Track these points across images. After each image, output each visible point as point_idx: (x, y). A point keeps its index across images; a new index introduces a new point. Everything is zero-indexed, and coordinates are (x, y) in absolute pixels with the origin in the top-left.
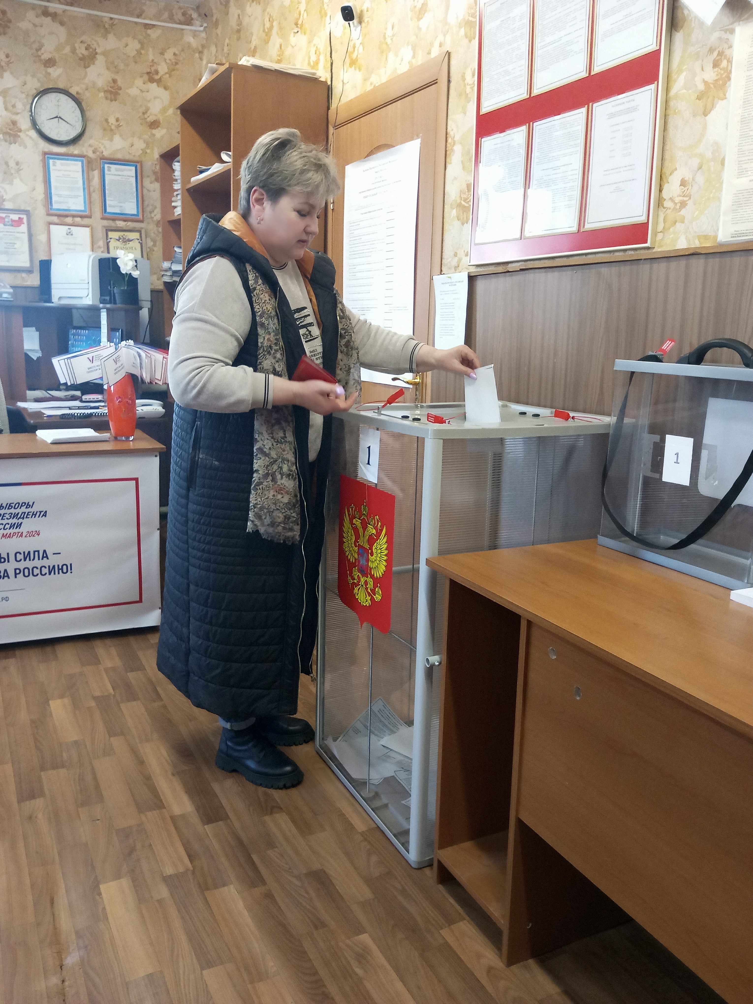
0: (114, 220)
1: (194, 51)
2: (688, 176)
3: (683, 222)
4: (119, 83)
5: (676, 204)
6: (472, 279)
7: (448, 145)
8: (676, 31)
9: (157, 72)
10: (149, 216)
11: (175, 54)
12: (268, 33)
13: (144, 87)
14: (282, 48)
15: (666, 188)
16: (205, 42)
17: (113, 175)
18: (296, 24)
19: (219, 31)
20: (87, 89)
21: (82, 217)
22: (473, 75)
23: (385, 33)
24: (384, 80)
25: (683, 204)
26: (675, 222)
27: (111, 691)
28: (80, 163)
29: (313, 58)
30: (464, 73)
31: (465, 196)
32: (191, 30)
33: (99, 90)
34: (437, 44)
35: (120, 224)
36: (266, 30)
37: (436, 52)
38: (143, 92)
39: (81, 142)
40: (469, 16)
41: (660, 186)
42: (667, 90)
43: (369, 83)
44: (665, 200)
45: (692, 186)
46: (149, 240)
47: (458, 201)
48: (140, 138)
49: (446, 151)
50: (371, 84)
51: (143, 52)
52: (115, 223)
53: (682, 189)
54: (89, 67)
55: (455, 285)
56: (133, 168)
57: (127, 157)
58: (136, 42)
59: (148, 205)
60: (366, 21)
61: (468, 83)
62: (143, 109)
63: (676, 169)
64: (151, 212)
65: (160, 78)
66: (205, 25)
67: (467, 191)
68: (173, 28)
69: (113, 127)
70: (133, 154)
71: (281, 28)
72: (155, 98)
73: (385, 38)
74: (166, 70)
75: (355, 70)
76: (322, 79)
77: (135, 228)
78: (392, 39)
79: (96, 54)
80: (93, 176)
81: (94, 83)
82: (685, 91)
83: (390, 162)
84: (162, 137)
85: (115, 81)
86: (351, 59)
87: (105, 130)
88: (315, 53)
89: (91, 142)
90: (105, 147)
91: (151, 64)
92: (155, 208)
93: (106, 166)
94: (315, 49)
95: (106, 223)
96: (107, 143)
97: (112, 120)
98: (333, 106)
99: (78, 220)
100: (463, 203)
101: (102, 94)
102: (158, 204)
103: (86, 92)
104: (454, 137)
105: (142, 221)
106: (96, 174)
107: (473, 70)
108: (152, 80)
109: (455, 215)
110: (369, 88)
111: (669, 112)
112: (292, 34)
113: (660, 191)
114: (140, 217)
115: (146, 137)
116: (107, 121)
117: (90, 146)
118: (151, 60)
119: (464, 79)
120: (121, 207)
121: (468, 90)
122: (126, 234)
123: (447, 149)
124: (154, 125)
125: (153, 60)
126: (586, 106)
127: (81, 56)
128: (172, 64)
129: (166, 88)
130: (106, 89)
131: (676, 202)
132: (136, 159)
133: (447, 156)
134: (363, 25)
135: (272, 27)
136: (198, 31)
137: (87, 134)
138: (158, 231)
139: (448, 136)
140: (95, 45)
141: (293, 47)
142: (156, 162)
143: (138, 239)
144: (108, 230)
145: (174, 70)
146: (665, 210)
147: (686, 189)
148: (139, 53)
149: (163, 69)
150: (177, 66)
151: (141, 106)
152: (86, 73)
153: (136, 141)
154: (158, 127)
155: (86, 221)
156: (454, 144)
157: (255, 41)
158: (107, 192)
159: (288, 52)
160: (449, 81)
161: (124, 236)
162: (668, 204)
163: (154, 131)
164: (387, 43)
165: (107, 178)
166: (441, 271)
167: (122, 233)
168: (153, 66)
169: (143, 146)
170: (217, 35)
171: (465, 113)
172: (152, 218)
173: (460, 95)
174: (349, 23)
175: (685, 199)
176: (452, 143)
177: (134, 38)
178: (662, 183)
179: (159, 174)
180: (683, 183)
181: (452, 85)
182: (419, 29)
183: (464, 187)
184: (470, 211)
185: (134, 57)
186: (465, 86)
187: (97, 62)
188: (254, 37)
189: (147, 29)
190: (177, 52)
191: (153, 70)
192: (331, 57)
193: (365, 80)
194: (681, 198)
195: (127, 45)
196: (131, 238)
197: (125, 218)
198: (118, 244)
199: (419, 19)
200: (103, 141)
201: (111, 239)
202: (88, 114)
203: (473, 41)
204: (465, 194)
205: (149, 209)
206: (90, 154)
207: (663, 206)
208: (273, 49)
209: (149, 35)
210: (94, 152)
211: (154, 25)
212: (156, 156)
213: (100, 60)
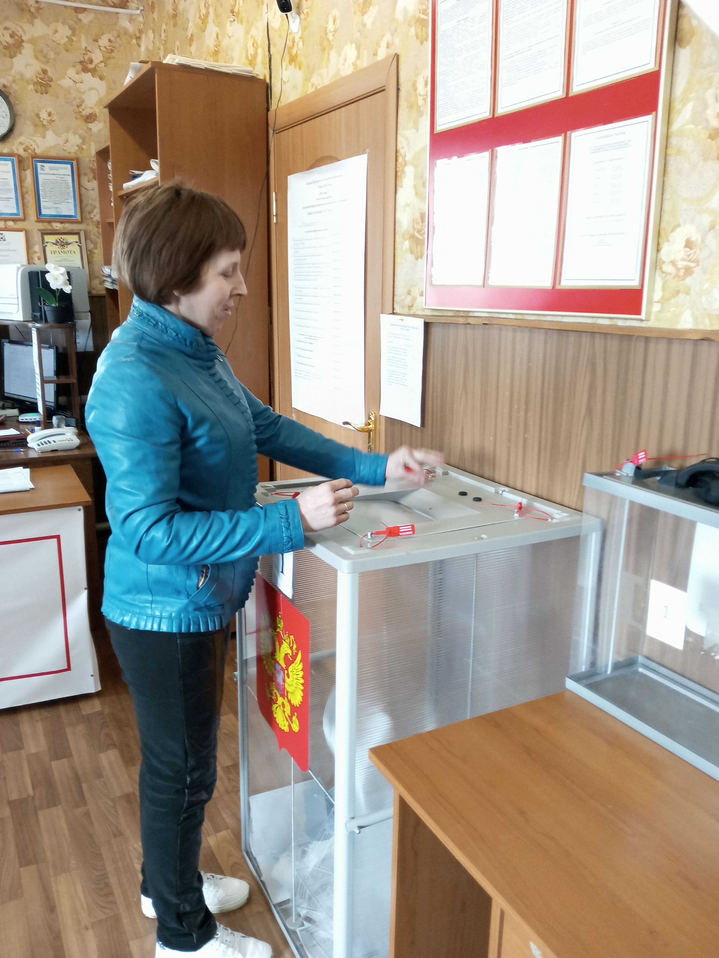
0: (49, 222)
1: (131, 37)
2: (696, 237)
3: (688, 293)
4: (50, 74)
5: (678, 269)
6: (427, 325)
7: (398, 165)
8: (681, 46)
9: (91, 61)
10: (88, 216)
11: (110, 41)
12: (204, 20)
13: (77, 77)
14: (219, 38)
15: (665, 248)
16: (142, 26)
17: (46, 174)
18: (232, 12)
19: (155, 15)
20: (14, 81)
21: (14, 220)
22: (426, 85)
23: (326, 27)
24: (327, 82)
25: (688, 271)
26: (678, 292)
27: (31, 791)
28: (10, 163)
29: (251, 51)
30: (416, 82)
31: (419, 227)
32: (127, 14)
33: (27, 82)
34: (383, 44)
35: (57, 226)
36: (203, 17)
37: (382, 53)
38: (77, 83)
39: (10, 140)
40: (420, 13)
41: (658, 244)
42: (668, 122)
43: (310, 85)
44: (664, 262)
45: (701, 249)
46: (89, 242)
47: (411, 232)
48: (75, 133)
49: (396, 172)
50: (313, 85)
51: (74, 39)
52: (52, 226)
53: (687, 252)
54: (15, 56)
55: (408, 330)
56: (69, 166)
57: (62, 154)
58: (67, 28)
59: (87, 205)
60: (305, 11)
61: (420, 94)
62: (77, 102)
63: (679, 226)
64: (90, 213)
65: (95, 67)
66: (141, 8)
67: (420, 221)
68: (106, 12)
69: (45, 122)
70: (68, 151)
71: (217, 16)
72: (90, 89)
73: (326, 34)
74: (101, 59)
75: (295, 67)
76: (261, 77)
77: (73, 230)
78: (333, 35)
79: (22, 41)
80: (26, 175)
81: (22, 75)
82: (691, 126)
83: (334, 177)
84: (100, 131)
85: (45, 72)
86: (291, 55)
87: (36, 125)
88: (253, 46)
89: (22, 139)
90: (37, 144)
91: (84, 52)
92: (95, 207)
93: (39, 164)
94: (252, 41)
95: (41, 226)
96: (39, 140)
97: (44, 115)
98: (273, 107)
99: (10, 224)
100: (417, 235)
101: (31, 87)
102: (97, 204)
103: (14, 85)
104: (405, 156)
105: (81, 222)
106: (28, 173)
107: (425, 78)
108: (85, 70)
109: (408, 247)
110: (311, 90)
111: (669, 151)
112: (228, 24)
113: (658, 250)
114: (79, 218)
115: (82, 132)
116: (38, 115)
117: (21, 143)
118: (83, 47)
119: (415, 89)
120: (57, 208)
121: (421, 102)
122: (63, 237)
123: (397, 170)
124: (90, 118)
125: (86, 48)
126: (563, 135)
127: (6, 44)
128: (107, 52)
129: (101, 78)
130: (35, 80)
131: (679, 266)
132: (73, 155)
133: (398, 178)
134: (302, 16)
135: (208, 13)
136: (135, 15)
137: (16, 131)
138: (99, 233)
139: (398, 154)
140: (20, 32)
141: (229, 37)
142: (94, 159)
143: (77, 242)
144: (44, 233)
145: (110, 58)
146: (664, 275)
147: (692, 251)
148: (70, 40)
149: (97, 57)
150: (113, 54)
151: (75, 99)
152: (12, 64)
153: (70, 136)
154: (94, 120)
155: (20, 225)
156: (405, 165)
157: (192, 29)
158: (41, 193)
159: (225, 42)
160: (398, 89)
161: (61, 240)
162: (668, 268)
163: (90, 125)
164: (328, 39)
165: (41, 178)
166: (393, 309)
167: (59, 237)
168: (86, 54)
169: (79, 141)
170: (154, 19)
171: (417, 129)
172: (92, 218)
173: (411, 107)
174: (286, 15)
175: (692, 265)
176: (403, 164)
177: (64, 23)
178: (660, 240)
179: (96, 171)
180: (689, 244)
181: (402, 94)
182: (364, 25)
183: (418, 216)
184: (424, 244)
185: (64, 44)
186: (416, 96)
187: (23, 51)
188: (191, 24)
189: (78, 13)
190: (112, 39)
191: (86, 59)
192: (269, 51)
193: (307, 80)
194: (686, 263)
195: (56, 31)
196: (69, 241)
197: (63, 219)
198: (56, 248)
199: (363, 13)
200: (35, 138)
201: (47, 243)
202: (18, 108)
203: (425, 43)
204: (418, 224)
205: (89, 208)
206: (21, 152)
207: (661, 269)
208: (210, 40)
209: (80, 20)
210: (25, 150)
211: (85, 10)
212: (93, 152)
213: (27, 49)
